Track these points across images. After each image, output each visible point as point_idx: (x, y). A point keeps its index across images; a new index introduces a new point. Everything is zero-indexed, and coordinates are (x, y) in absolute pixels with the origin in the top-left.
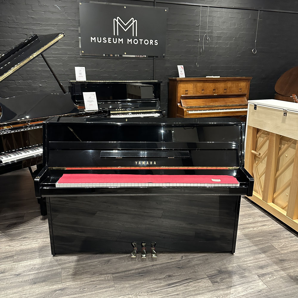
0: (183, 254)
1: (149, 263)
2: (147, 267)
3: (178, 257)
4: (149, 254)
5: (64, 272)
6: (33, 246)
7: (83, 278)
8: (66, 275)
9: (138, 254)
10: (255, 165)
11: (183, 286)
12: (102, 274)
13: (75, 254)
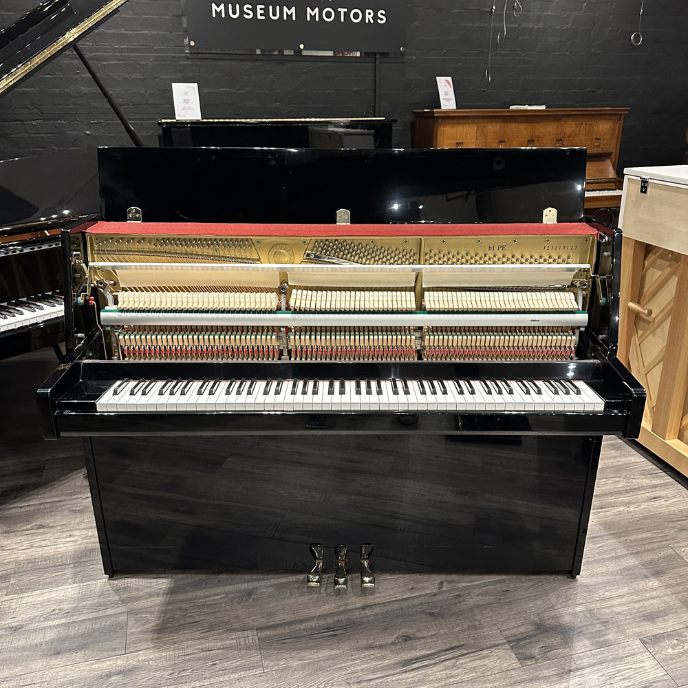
0: (443, 577)
1: (355, 599)
2: (350, 610)
3: (430, 585)
4: (354, 575)
5: (135, 624)
6: (59, 550)
7: (182, 639)
8: (139, 631)
9: (327, 576)
10: (635, 340)
11: (441, 666)
12: (230, 630)
13: (165, 574)
